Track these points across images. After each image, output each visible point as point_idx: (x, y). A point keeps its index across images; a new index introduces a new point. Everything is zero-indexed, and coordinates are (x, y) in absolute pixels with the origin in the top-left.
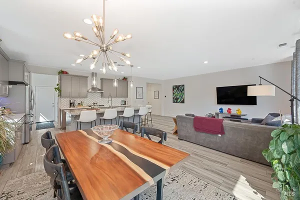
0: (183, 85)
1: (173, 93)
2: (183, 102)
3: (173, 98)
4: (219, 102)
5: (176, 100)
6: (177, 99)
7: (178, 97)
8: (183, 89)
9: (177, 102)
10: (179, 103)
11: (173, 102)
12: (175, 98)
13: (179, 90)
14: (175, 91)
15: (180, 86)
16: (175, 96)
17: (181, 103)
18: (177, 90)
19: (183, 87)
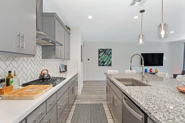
0: (111, 50)
1: (99, 57)
2: (110, 65)
3: (99, 61)
4: (146, 65)
5: (102, 63)
6: (104, 62)
7: (105, 60)
8: (111, 53)
9: (103, 65)
10: (105, 66)
11: (99, 66)
12: (101, 61)
13: (106, 54)
14: (101, 54)
15: (107, 49)
16: (102, 59)
17: (108, 66)
18: (104, 53)
19: (111, 51)
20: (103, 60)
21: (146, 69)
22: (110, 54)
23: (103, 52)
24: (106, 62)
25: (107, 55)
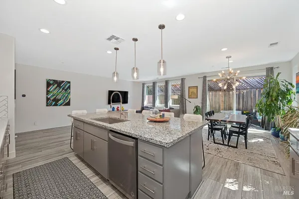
0: (69, 82)
1: (48, 92)
2: (68, 104)
3: (48, 99)
5: (53, 102)
6: (56, 100)
7: (59, 97)
8: (69, 87)
9: (56, 105)
10: (60, 105)
11: (47, 106)
12: (52, 99)
13: (60, 87)
14: (52, 88)
15: (63, 82)
16: (53, 96)
17: (64, 105)
18: (56, 87)
19: (69, 85)
20: (55, 96)
21: (113, 107)
22: (67, 89)
23: (56, 85)
24: (60, 100)
25: (63, 89)
